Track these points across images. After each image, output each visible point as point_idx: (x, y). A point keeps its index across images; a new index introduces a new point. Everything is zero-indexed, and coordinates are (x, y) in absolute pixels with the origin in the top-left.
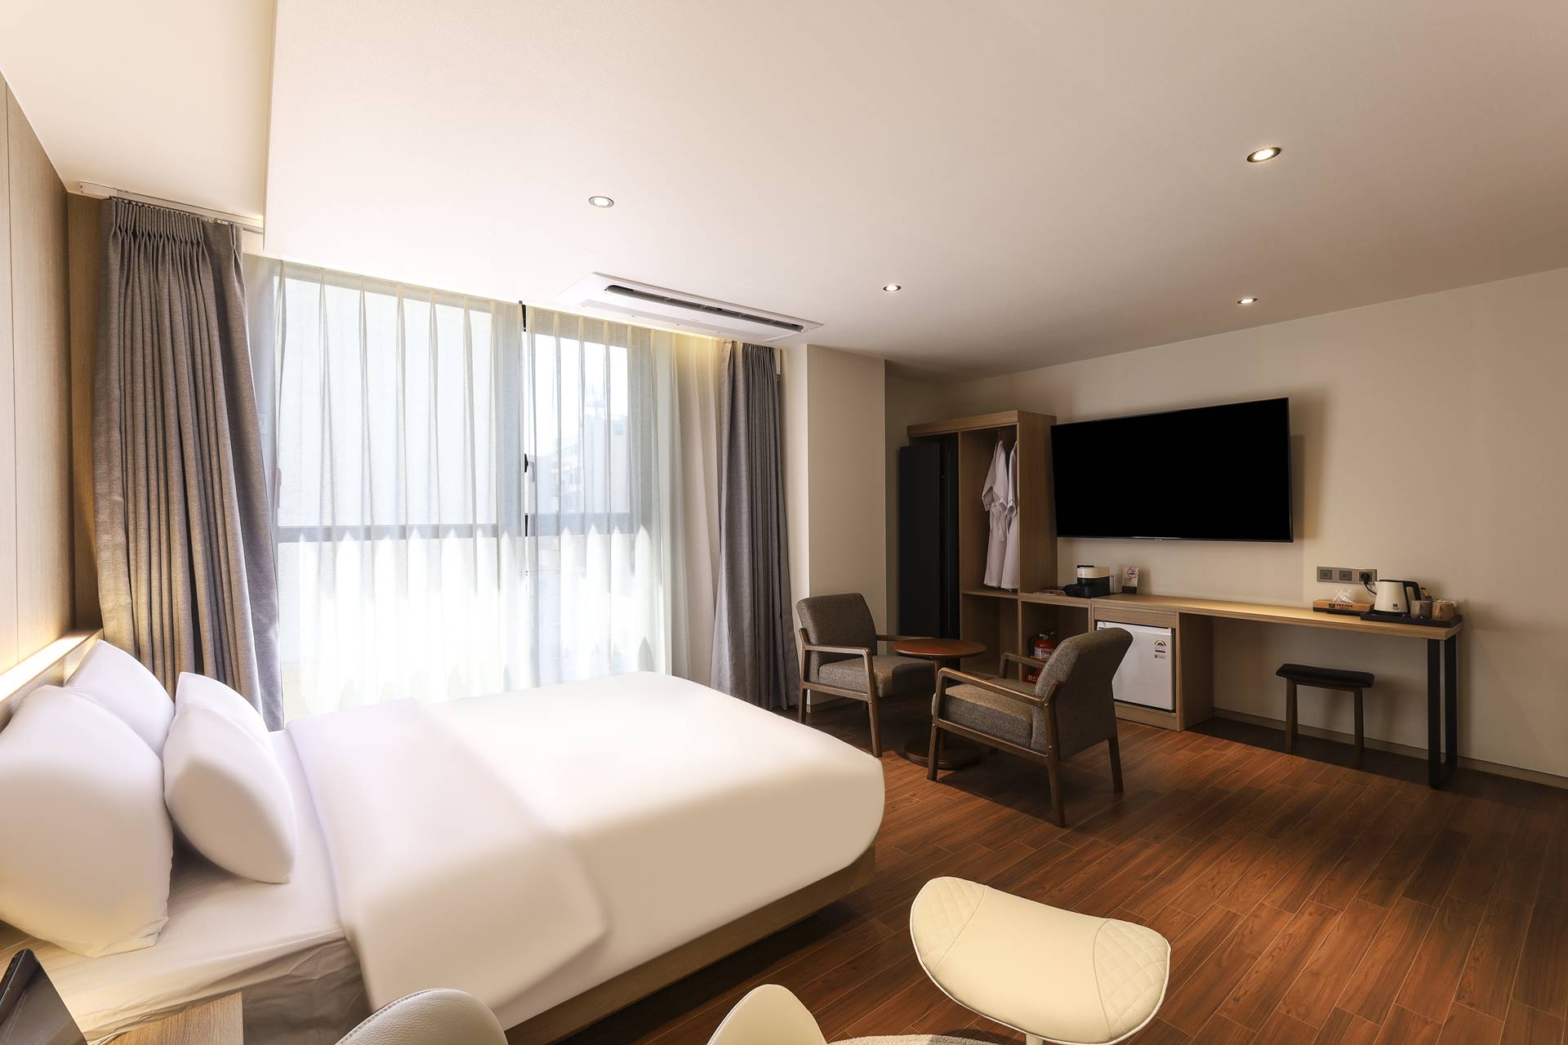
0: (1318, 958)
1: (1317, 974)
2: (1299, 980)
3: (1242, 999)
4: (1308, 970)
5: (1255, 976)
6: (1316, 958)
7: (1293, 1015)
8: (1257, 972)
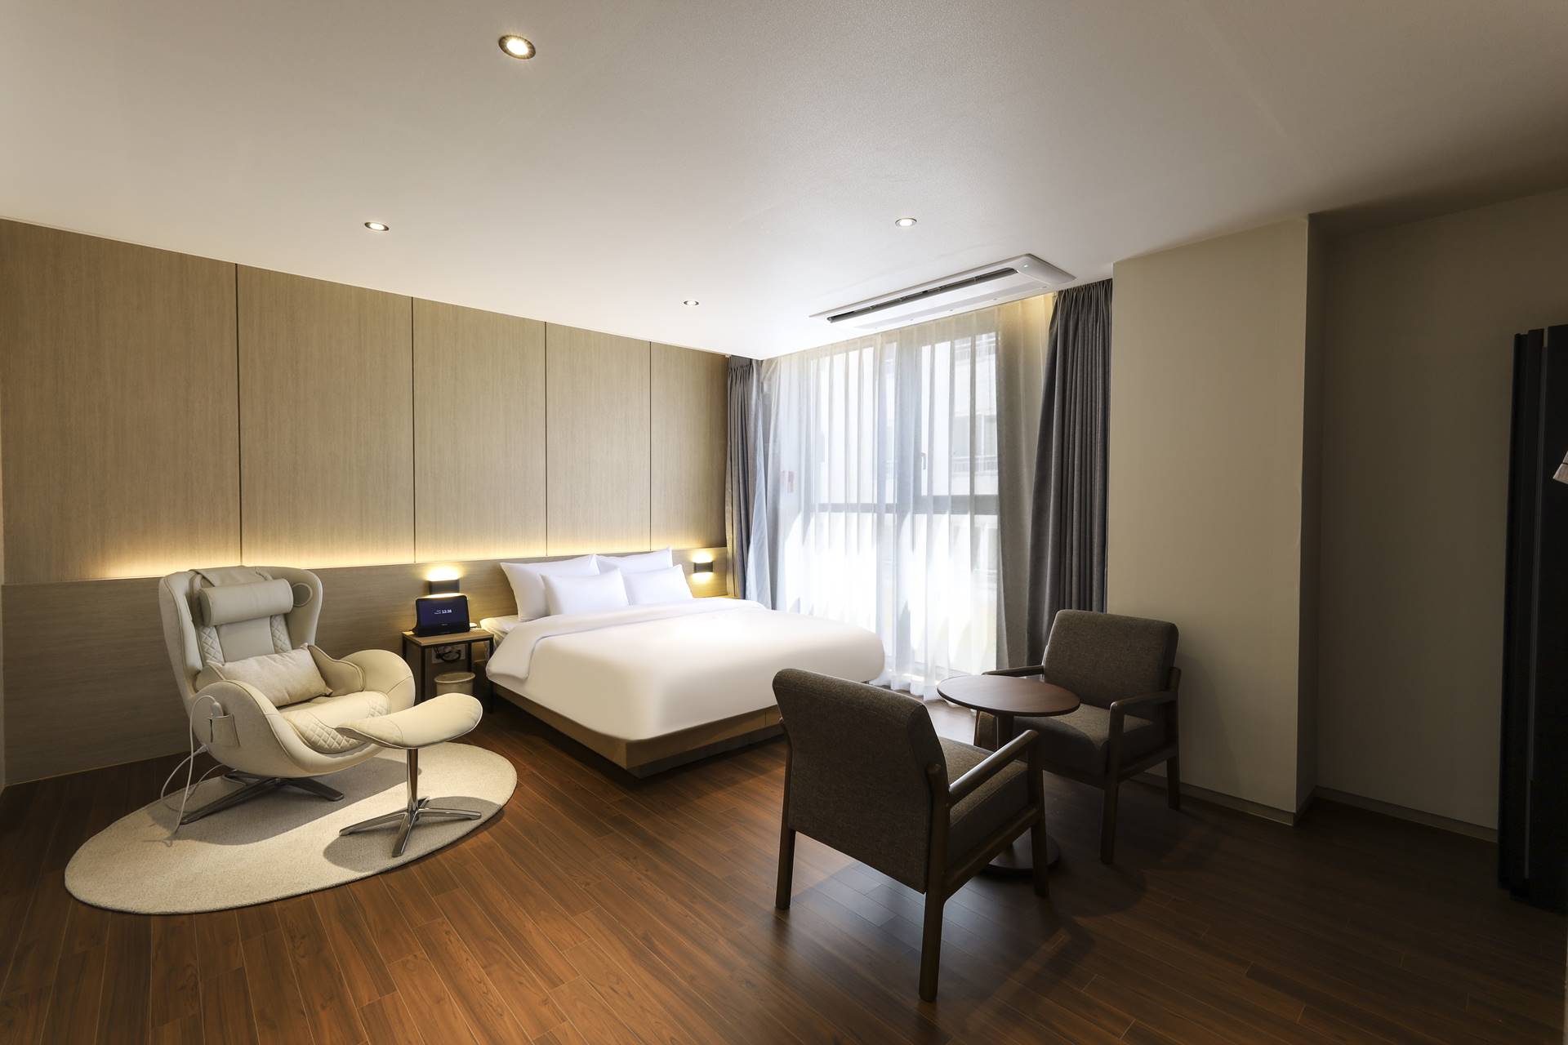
0: (456, 1017)
1: (439, 1002)
2: (440, 983)
3: (447, 937)
4: (447, 1000)
5: (465, 956)
6: (457, 1015)
7: (410, 957)
8: (467, 960)
